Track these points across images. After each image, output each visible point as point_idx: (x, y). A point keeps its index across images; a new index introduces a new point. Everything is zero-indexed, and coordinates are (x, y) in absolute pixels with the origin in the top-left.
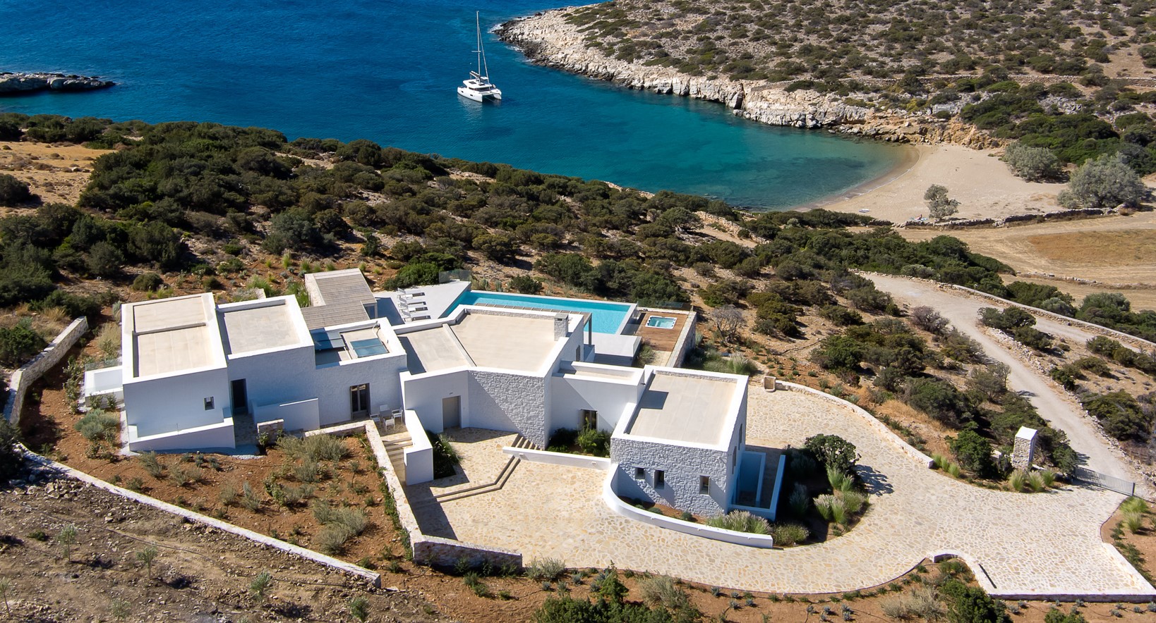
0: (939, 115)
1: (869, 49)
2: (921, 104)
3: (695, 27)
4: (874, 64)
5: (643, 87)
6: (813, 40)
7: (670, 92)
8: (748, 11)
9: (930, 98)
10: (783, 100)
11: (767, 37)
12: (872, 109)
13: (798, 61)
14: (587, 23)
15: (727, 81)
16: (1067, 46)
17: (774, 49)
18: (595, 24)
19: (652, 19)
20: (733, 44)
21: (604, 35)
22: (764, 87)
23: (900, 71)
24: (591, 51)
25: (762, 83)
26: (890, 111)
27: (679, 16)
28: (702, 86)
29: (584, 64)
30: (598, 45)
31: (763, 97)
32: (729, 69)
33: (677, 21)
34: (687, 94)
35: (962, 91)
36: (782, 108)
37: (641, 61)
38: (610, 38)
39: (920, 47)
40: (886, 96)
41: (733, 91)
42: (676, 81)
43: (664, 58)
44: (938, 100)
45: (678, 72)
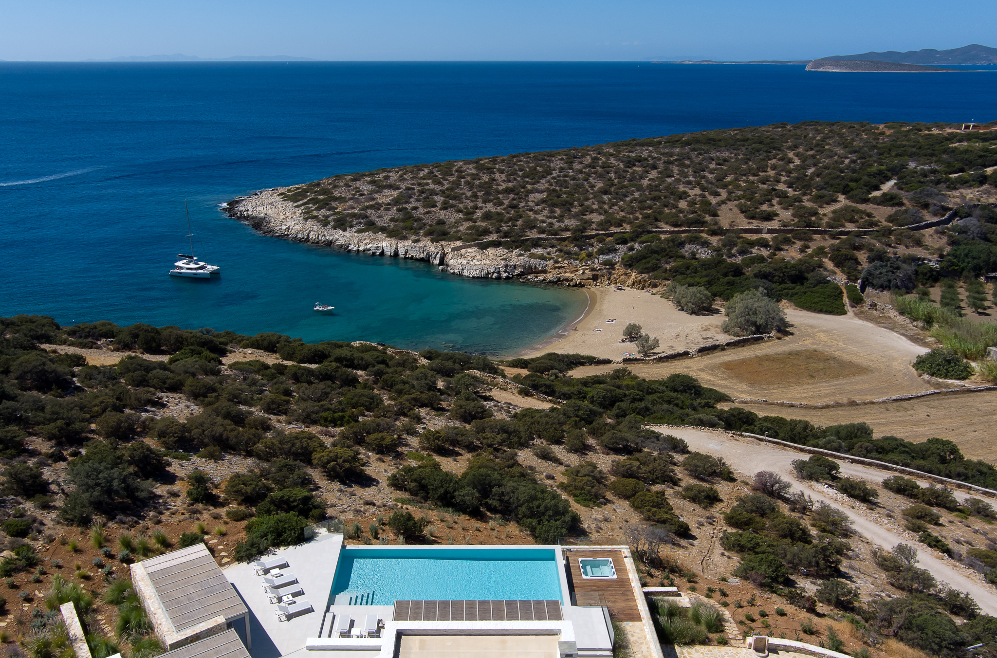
0: (605, 263)
1: (536, 213)
2: (590, 256)
3: (392, 200)
4: (545, 225)
5: (358, 250)
6: (490, 207)
7: (382, 253)
8: (432, 186)
9: (595, 250)
10: (479, 257)
11: (453, 206)
12: (552, 261)
13: (483, 224)
14: (301, 200)
15: (429, 243)
16: (683, 204)
17: (461, 215)
18: (308, 200)
19: (354, 195)
20: (428, 213)
21: (319, 209)
22: (461, 248)
23: (567, 229)
24: (309, 223)
25: (459, 243)
26: (566, 262)
27: (377, 192)
28: (409, 249)
29: (305, 234)
30: (315, 217)
31: (461, 255)
32: (429, 234)
33: (376, 196)
34: (396, 254)
35: (619, 244)
36: (479, 263)
37: (354, 230)
38: (323, 212)
39: (574, 210)
40: (561, 251)
41: (436, 251)
42: (387, 245)
43: (371, 226)
44: (601, 252)
45: (386, 237)
